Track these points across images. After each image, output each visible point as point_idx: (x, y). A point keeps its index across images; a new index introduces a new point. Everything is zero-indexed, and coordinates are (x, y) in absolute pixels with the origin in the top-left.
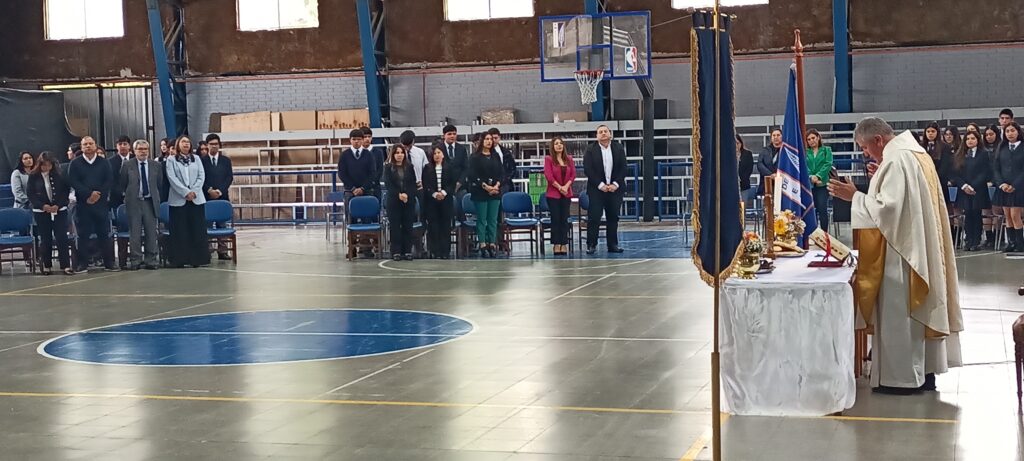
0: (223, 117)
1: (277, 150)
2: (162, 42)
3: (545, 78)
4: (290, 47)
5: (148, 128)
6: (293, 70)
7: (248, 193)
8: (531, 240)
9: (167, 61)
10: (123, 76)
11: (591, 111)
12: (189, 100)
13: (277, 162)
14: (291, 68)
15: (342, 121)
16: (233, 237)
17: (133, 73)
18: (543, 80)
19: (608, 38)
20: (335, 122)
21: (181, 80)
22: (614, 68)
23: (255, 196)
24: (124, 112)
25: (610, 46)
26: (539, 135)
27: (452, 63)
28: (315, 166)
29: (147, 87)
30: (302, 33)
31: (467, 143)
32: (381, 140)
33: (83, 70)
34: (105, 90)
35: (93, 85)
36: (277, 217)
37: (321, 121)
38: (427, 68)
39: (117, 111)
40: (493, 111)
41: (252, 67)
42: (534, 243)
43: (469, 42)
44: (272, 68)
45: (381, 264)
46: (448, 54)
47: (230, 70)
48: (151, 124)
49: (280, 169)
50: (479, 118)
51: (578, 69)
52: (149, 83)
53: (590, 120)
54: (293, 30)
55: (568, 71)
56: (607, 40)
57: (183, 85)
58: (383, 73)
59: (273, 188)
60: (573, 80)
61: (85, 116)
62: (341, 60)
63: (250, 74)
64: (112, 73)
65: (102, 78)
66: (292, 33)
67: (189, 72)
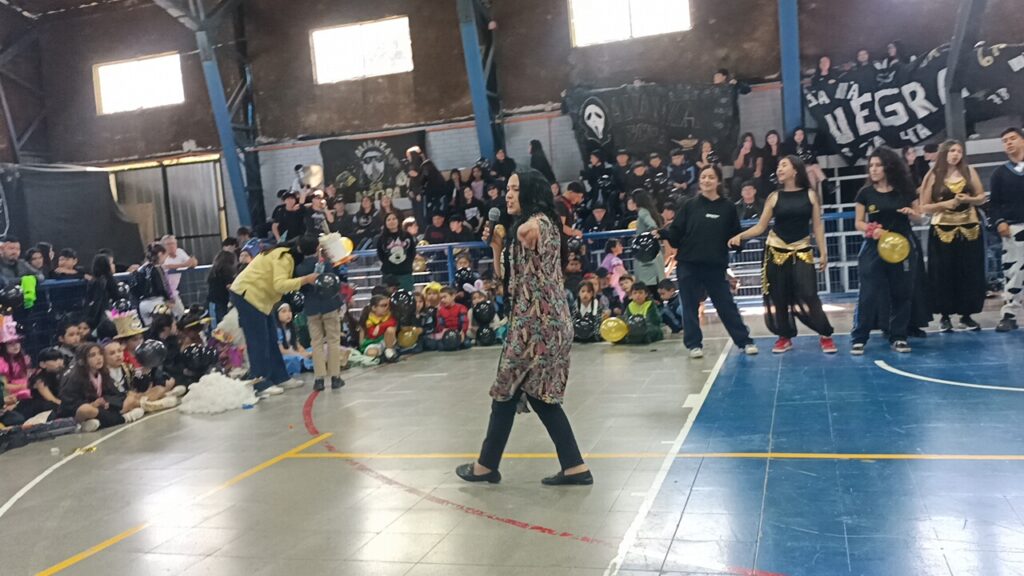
2: (222, 106)
4: (380, 98)
5: (220, 209)
6: (386, 126)
10: (186, 149)
12: (264, 171)
14: (383, 124)
17: (199, 144)
21: (252, 149)
24: (192, 191)
29: (215, 161)
30: (392, 79)
33: (141, 145)
34: (168, 169)
35: (155, 164)
38: (553, 110)
39: (184, 192)
41: (334, 128)
44: (359, 126)
47: (309, 133)
48: (222, 205)
52: (216, 156)
54: (382, 77)
57: (256, 152)
58: (497, 121)
61: (150, 201)
62: (442, 110)
63: (333, 135)
64: (174, 147)
65: (164, 154)
66: (380, 80)
67: (262, 139)
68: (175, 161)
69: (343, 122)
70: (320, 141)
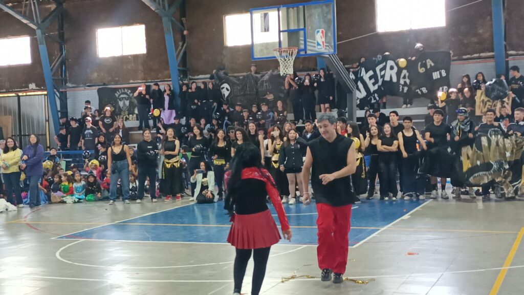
2: (48, 67)
4: (128, 67)
5: (46, 121)
6: (131, 81)
10: (30, 88)
12: (69, 102)
17: (37, 86)
21: (63, 90)
29: (45, 95)
30: (136, 57)
33: (7, 84)
34: (21, 98)
39: (28, 110)
41: (106, 81)
44: (118, 81)
47: (94, 83)
48: (47, 118)
54: (131, 56)
61: (10, 114)
62: (160, 75)
63: (104, 84)
64: (24, 86)
65: (19, 90)
66: (130, 57)
67: (69, 85)
68: (25, 94)
69: (110, 78)
70: (98, 87)
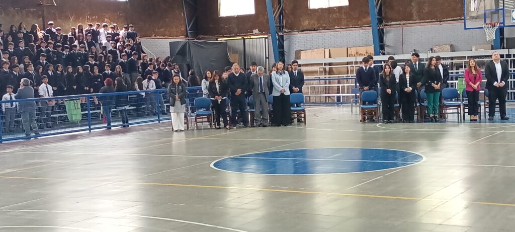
0: (301, 52)
1: (327, 67)
2: (272, 15)
3: (467, 27)
4: (334, 16)
5: (266, 58)
6: (336, 27)
7: (313, 89)
8: (458, 113)
9: (275, 25)
10: (254, 33)
11: (493, 44)
12: (286, 43)
13: (327, 74)
14: (335, 26)
15: (360, 52)
16: (304, 111)
17: (259, 31)
18: (465, 29)
19: (502, 5)
20: (357, 53)
21: (281, 34)
22: (505, 21)
23: (317, 91)
24: (255, 50)
25: (503, 9)
26: (464, 58)
27: (417, 21)
28: (347, 75)
29: (265, 38)
30: (340, 8)
31: (425, 62)
32: (380, 62)
33: (236, 30)
34: (246, 40)
35: (241, 38)
36: (327, 101)
37: (349, 52)
38: (404, 24)
39: (251, 51)
40: (439, 45)
41: (315, 27)
42: (459, 114)
43: (426, 9)
44: (325, 27)
45: (377, 125)
46: (415, 17)
47: (305, 29)
48: (267, 56)
49: (329, 77)
50: (432, 50)
51: (485, 22)
52: (266, 36)
53: (492, 49)
54: (336, 7)
55: (480, 23)
56: (501, 6)
57: (282, 37)
58: (381, 27)
59: (326, 87)
60: (482, 28)
61: (237, 53)
62: (360, 22)
63: (314, 30)
64: (249, 32)
65: (245, 34)
66: (335, 9)
67: (285, 30)
69: (319, 25)
